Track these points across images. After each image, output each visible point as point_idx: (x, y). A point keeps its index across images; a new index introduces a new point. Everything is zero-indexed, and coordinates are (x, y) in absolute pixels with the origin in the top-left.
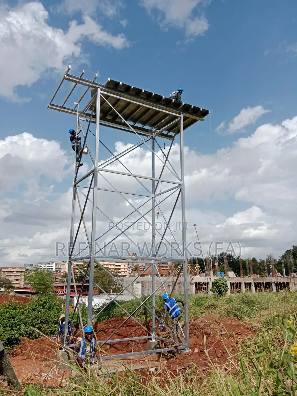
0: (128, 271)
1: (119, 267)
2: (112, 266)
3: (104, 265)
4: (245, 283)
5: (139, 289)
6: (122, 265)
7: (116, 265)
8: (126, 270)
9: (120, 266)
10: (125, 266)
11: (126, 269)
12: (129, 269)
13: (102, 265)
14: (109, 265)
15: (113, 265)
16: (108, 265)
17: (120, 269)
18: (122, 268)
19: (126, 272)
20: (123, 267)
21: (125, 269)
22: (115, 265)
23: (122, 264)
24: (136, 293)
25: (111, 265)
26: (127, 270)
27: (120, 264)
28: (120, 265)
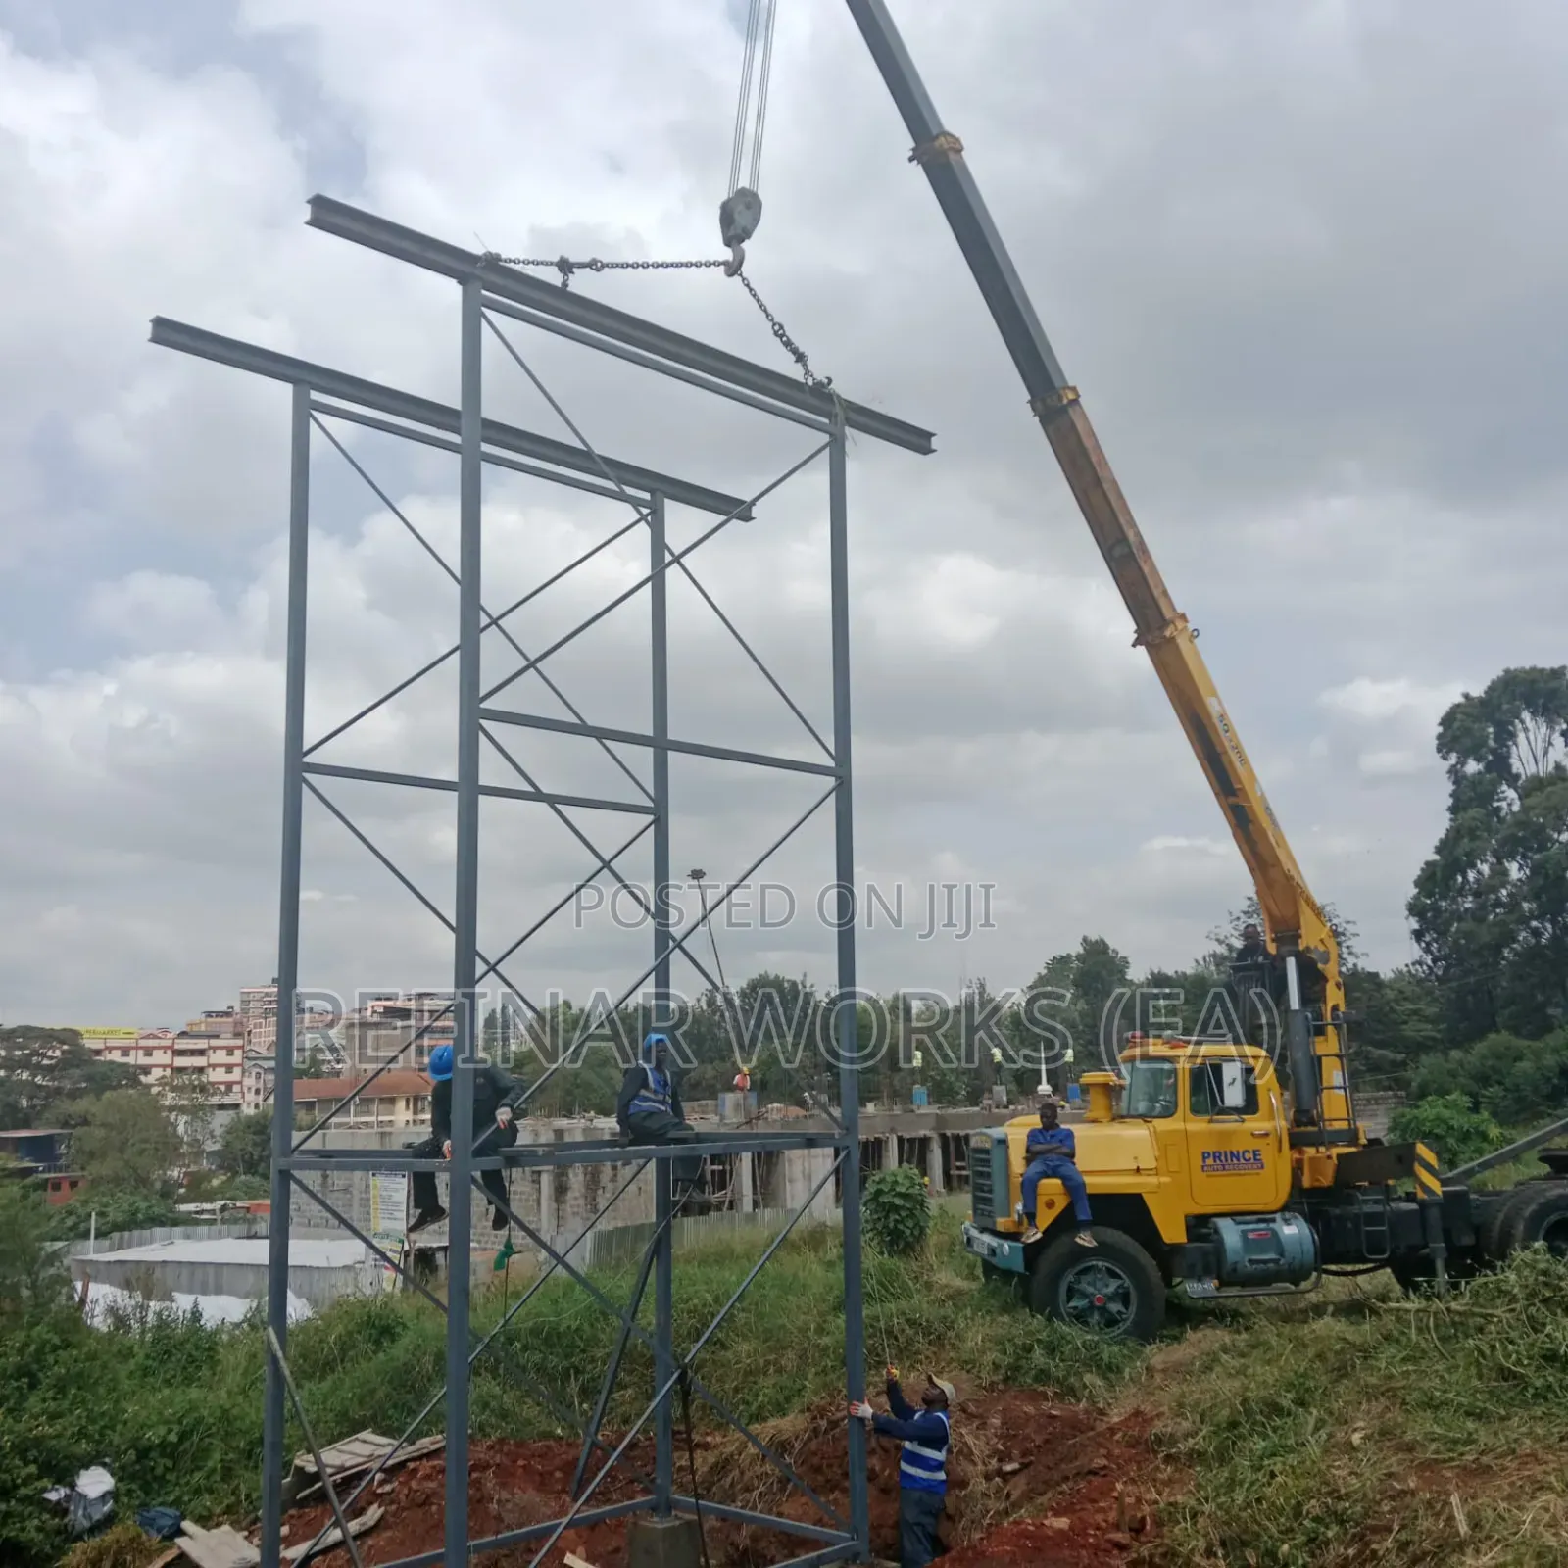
0: (250, 1081)
1: (198, 1061)
2: (155, 1052)
3: (110, 1049)
4: (900, 1140)
5: (397, 1204)
6: (214, 1049)
7: (176, 1047)
8: (236, 1075)
9: (201, 1052)
10: (230, 1051)
11: (237, 1071)
12: (255, 1071)
13: (98, 1052)
14: (137, 1048)
15: (165, 1048)
16: (133, 1052)
17: (201, 1070)
18: (214, 1066)
19: (236, 1088)
20: (220, 1057)
21: (229, 1068)
22: (171, 1047)
23: (214, 1042)
24: (381, 1224)
25: (148, 1052)
26: (243, 1072)
27: (202, 1044)
28: (205, 1046)
